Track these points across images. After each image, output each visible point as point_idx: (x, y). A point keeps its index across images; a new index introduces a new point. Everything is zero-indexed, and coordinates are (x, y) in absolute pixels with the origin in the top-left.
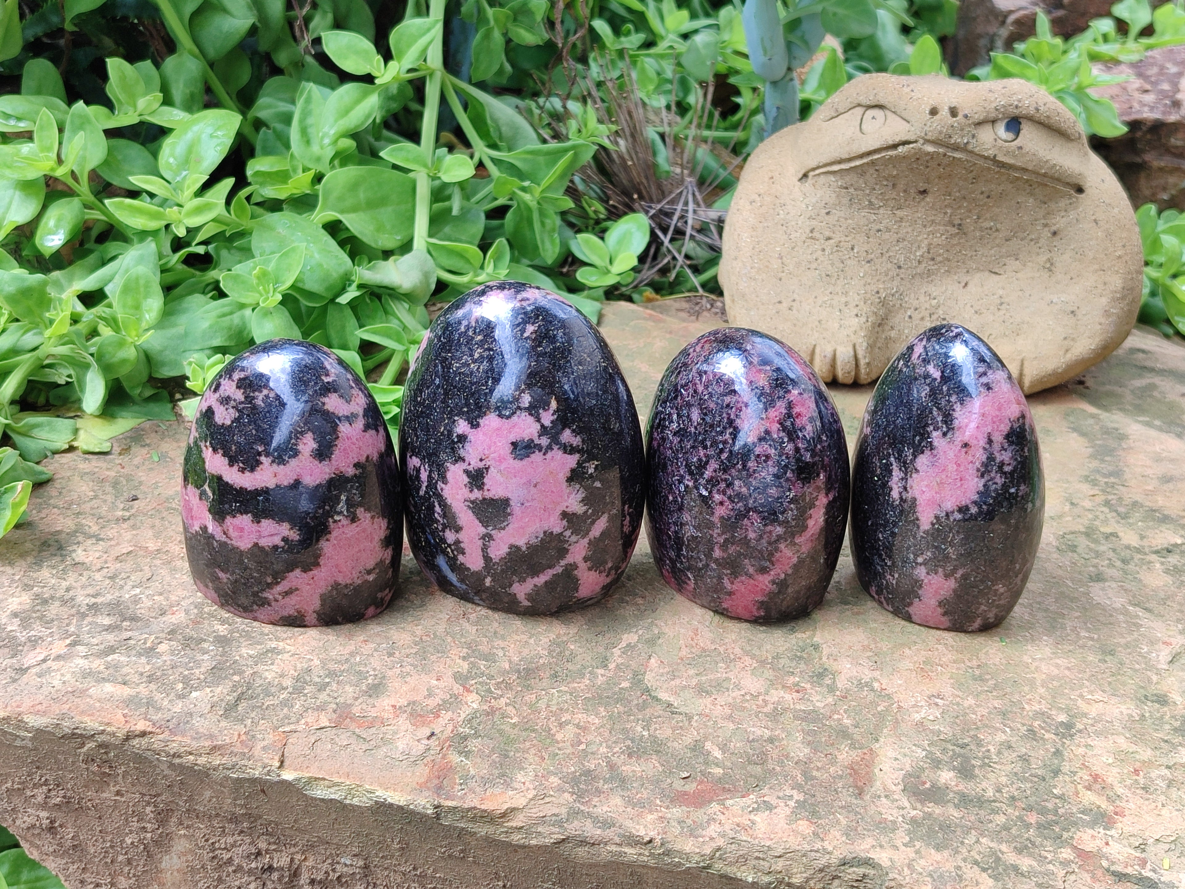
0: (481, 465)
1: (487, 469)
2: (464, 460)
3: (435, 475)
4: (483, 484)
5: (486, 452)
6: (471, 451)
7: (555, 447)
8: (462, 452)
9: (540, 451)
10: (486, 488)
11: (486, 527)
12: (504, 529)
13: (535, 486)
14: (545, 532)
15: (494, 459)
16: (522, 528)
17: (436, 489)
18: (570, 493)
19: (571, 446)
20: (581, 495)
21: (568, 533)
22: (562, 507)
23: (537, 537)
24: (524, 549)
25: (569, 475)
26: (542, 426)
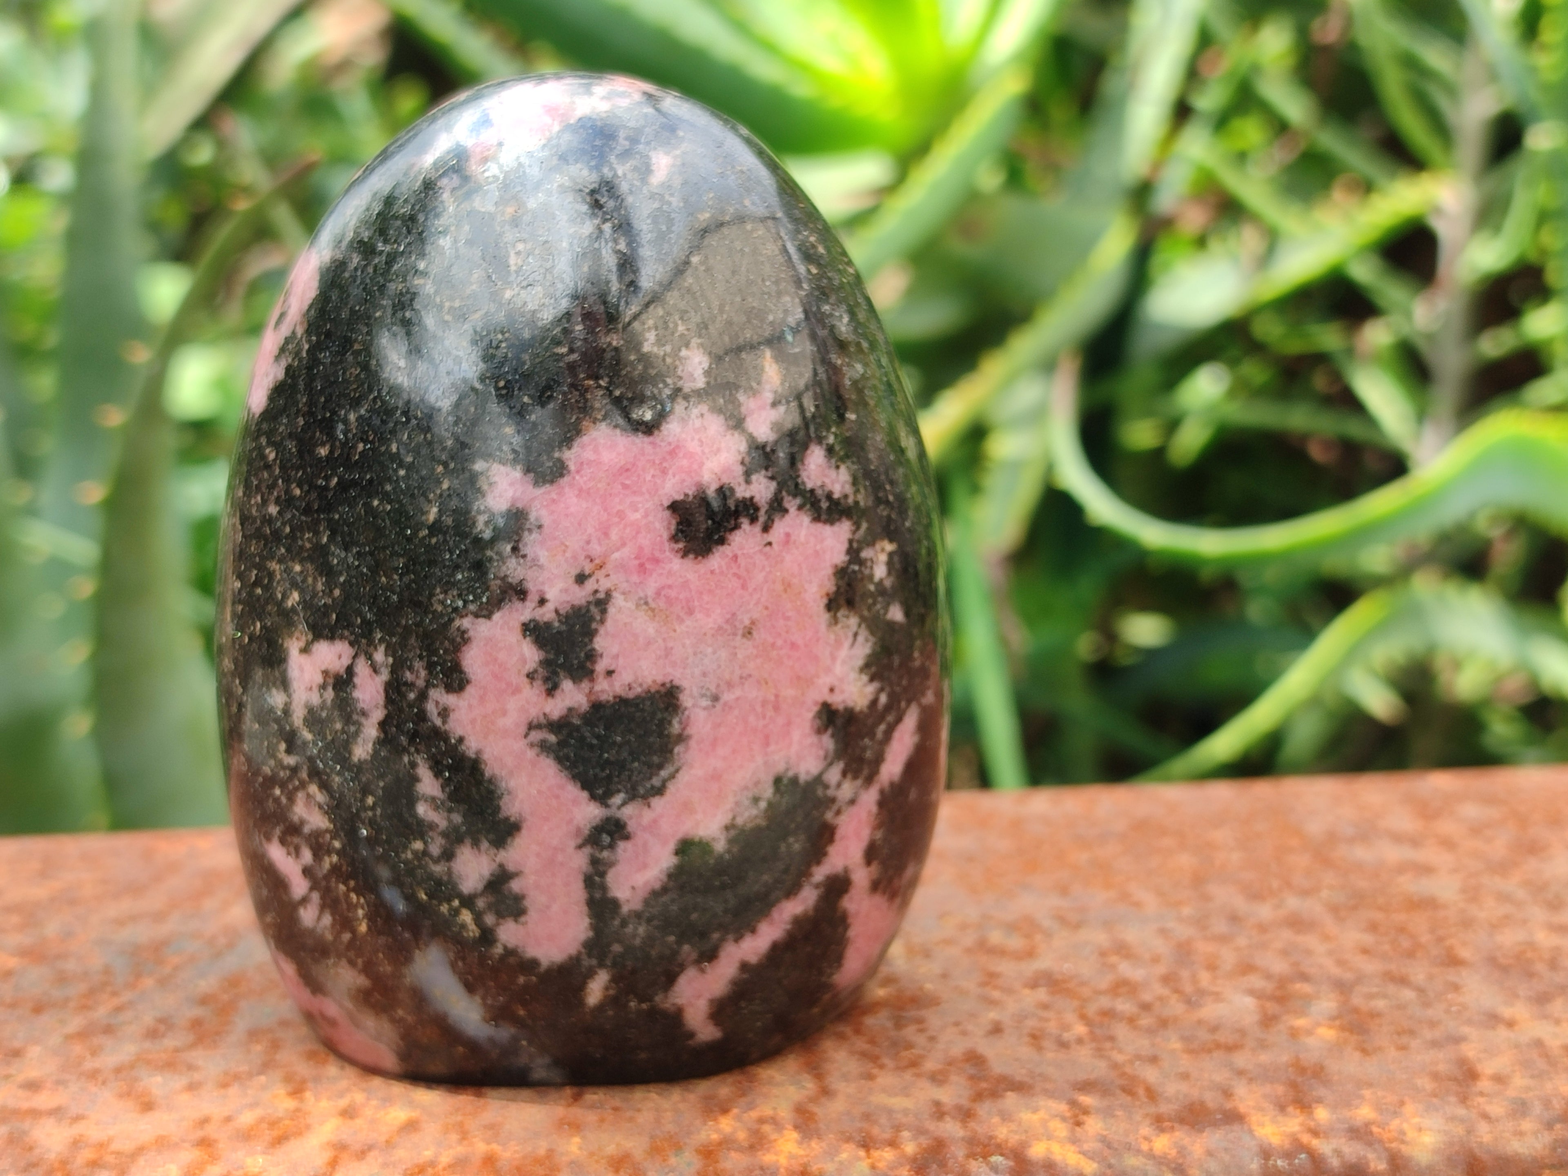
0: (580, 595)
1: (602, 603)
2: (521, 593)
3: (417, 675)
4: (592, 656)
5: (596, 549)
6: (543, 556)
7: (791, 504)
8: (513, 570)
9: (753, 520)
10: (601, 667)
11: (602, 799)
12: (660, 791)
13: (748, 633)
14: (778, 781)
15: (622, 567)
16: (716, 776)
17: (422, 717)
18: (838, 643)
19: (829, 496)
20: (863, 648)
21: (834, 775)
22: (818, 694)
23: (756, 800)
24: (720, 846)
25: (830, 586)
26: (751, 440)
